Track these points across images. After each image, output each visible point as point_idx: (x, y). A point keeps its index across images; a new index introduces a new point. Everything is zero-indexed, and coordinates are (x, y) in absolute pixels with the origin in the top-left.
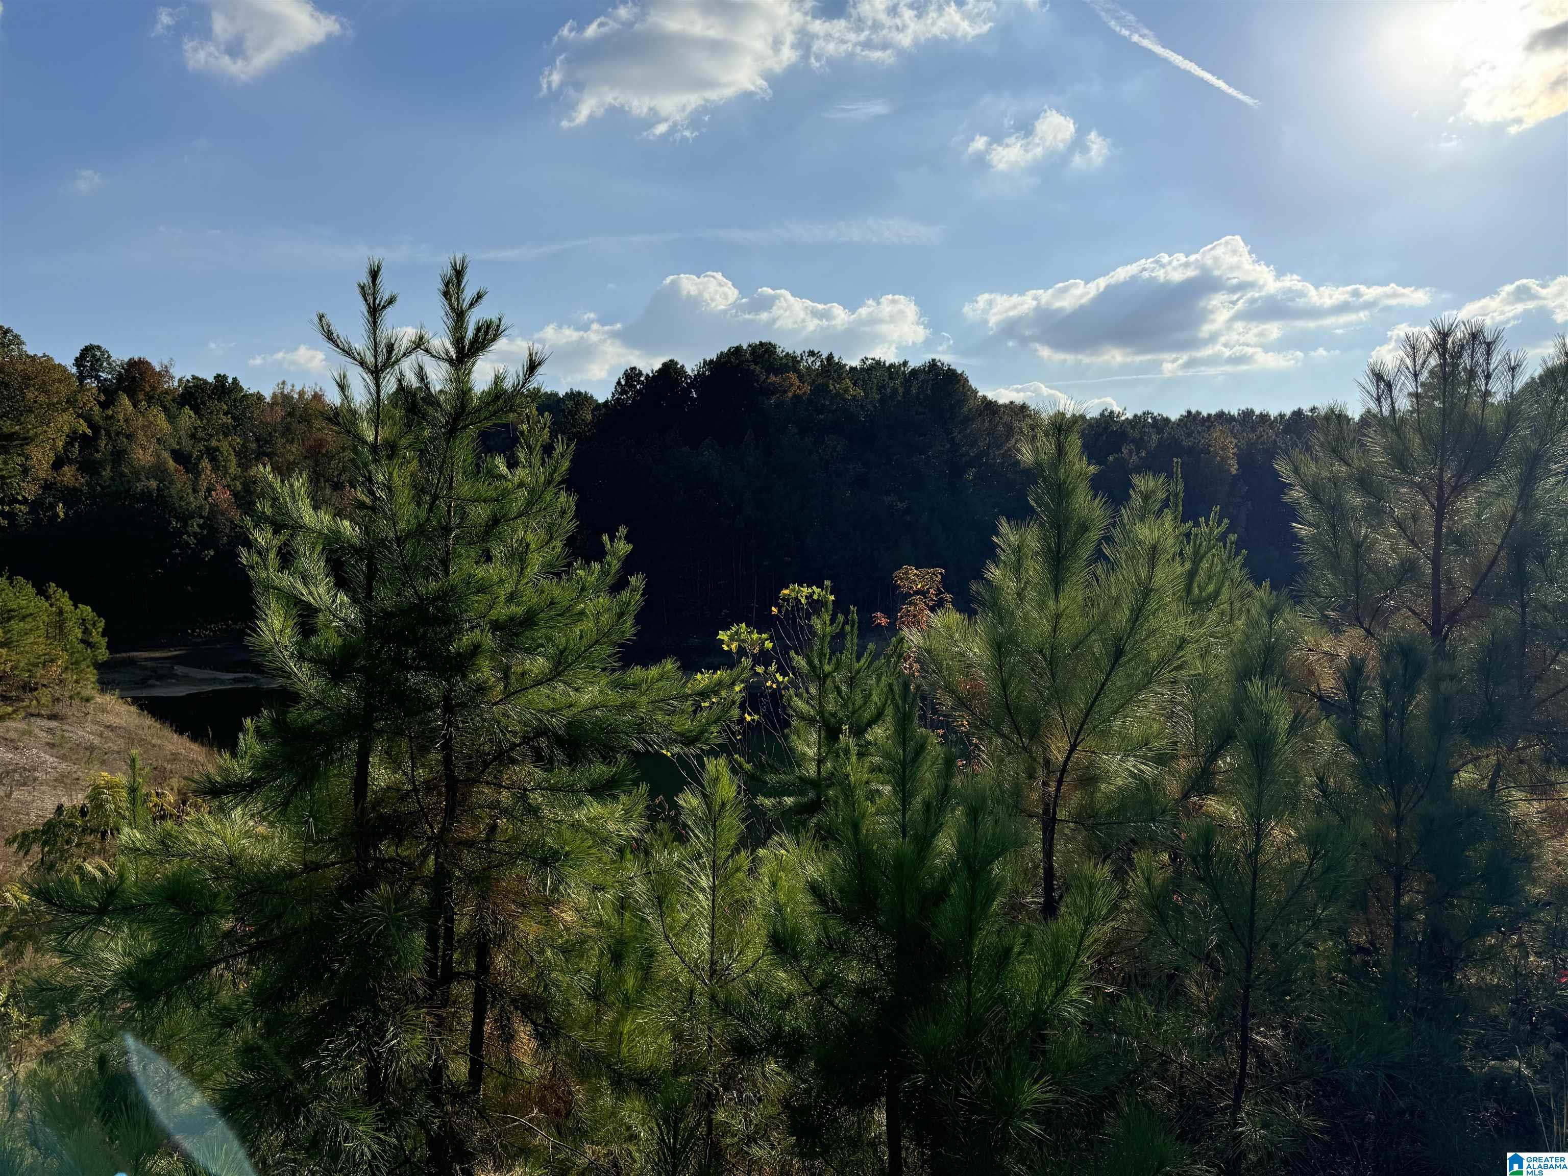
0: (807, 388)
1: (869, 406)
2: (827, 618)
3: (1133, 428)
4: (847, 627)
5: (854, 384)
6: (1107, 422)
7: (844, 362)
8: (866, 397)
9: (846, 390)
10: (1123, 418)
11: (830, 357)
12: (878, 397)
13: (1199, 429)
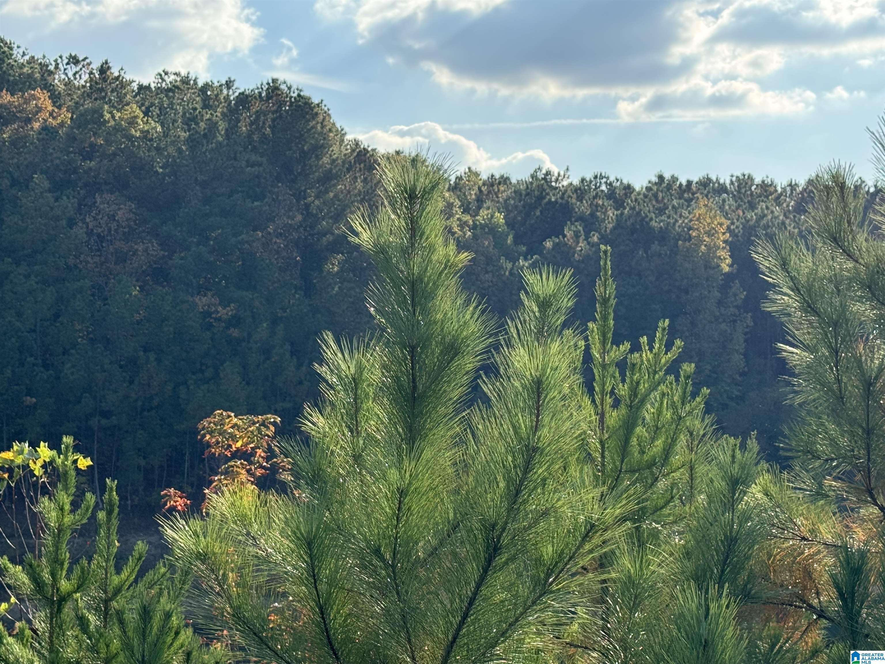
0: (65, 116)
1: (171, 150)
2: (65, 499)
3: (580, 199)
4: (101, 515)
5: (146, 113)
6: (541, 188)
7: (128, 77)
8: (166, 135)
9: (132, 122)
10: (565, 183)
11: (104, 69)
12: (184, 135)
13: (675, 202)
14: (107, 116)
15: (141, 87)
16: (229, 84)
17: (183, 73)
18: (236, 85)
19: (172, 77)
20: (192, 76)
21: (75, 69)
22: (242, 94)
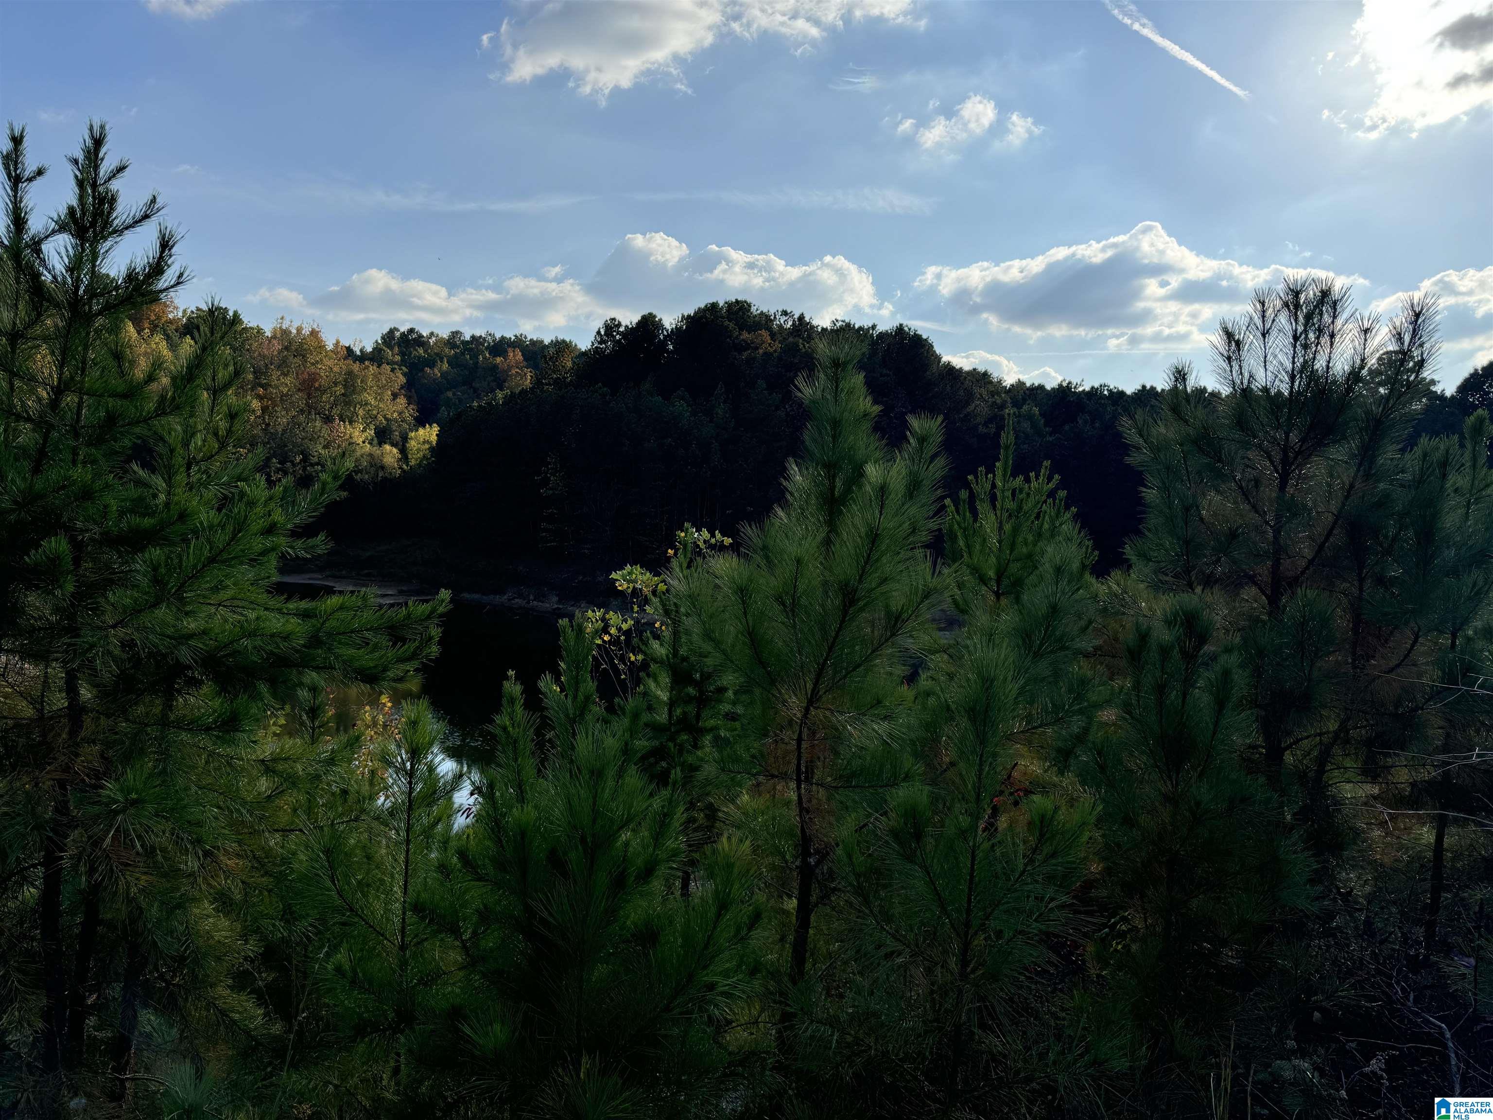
0: (777, 346)
3: (1090, 399)
6: (1064, 393)
7: (815, 323)
10: (1081, 389)
11: (802, 318)
14: (801, 346)
15: (823, 329)
16: (874, 327)
17: (847, 321)
18: (878, 327)
19: (841, 323)
20: (852, 323)
21: (785, 318)
22: (880, 333)
